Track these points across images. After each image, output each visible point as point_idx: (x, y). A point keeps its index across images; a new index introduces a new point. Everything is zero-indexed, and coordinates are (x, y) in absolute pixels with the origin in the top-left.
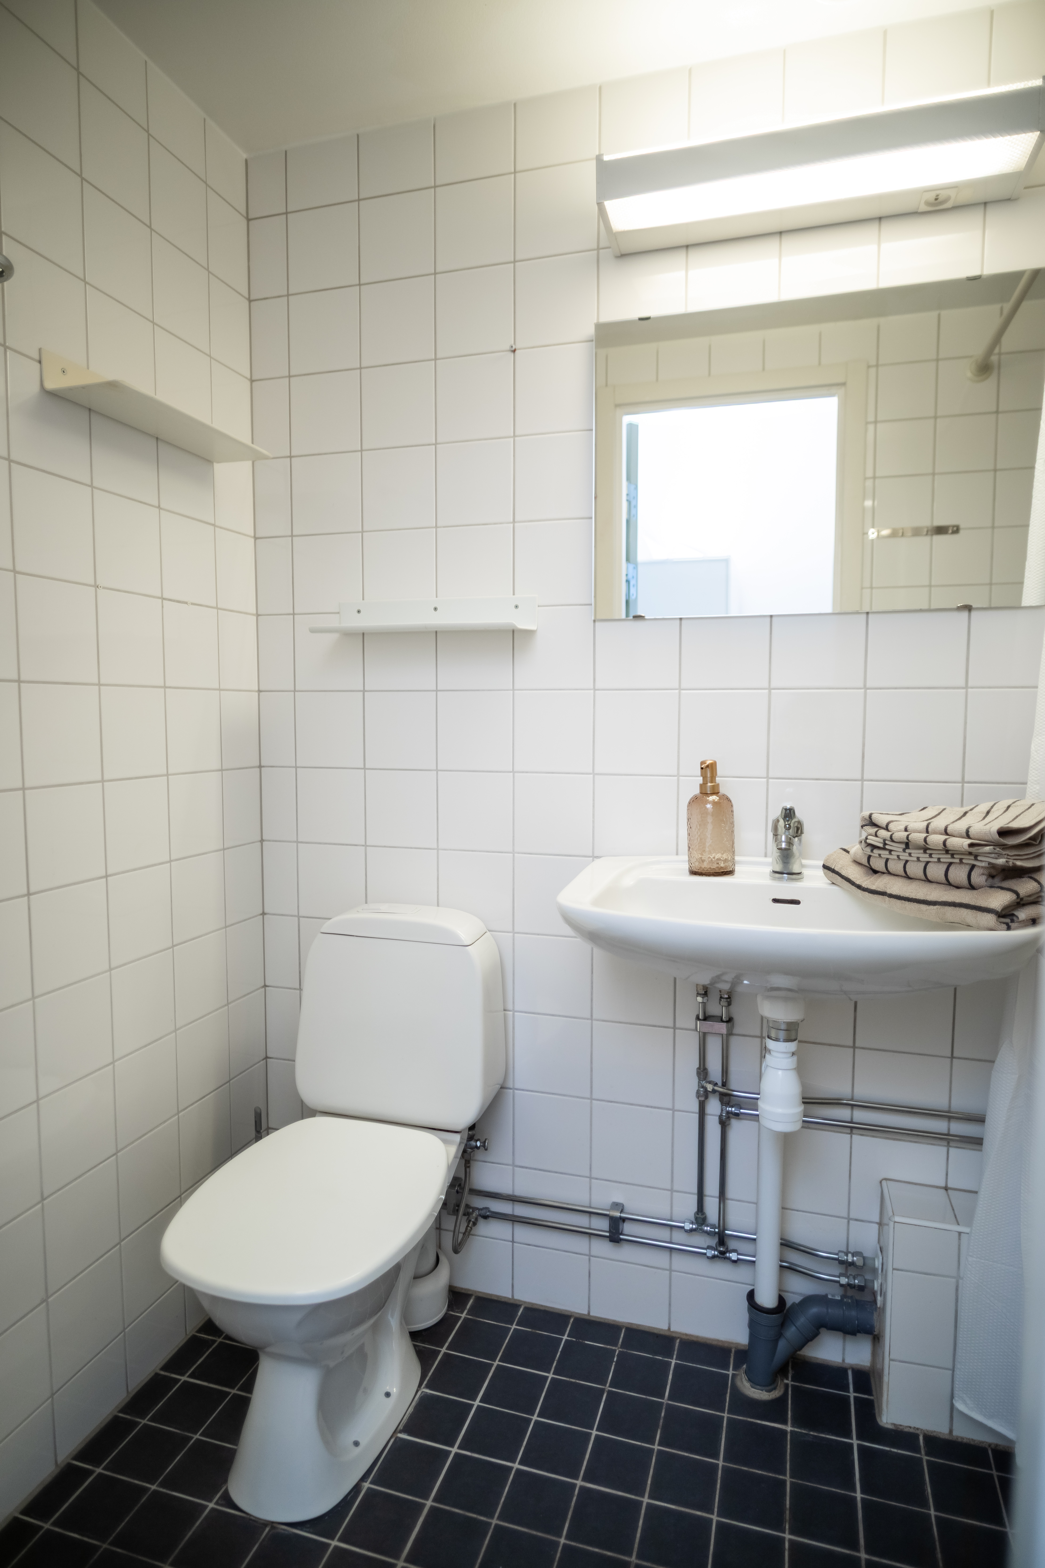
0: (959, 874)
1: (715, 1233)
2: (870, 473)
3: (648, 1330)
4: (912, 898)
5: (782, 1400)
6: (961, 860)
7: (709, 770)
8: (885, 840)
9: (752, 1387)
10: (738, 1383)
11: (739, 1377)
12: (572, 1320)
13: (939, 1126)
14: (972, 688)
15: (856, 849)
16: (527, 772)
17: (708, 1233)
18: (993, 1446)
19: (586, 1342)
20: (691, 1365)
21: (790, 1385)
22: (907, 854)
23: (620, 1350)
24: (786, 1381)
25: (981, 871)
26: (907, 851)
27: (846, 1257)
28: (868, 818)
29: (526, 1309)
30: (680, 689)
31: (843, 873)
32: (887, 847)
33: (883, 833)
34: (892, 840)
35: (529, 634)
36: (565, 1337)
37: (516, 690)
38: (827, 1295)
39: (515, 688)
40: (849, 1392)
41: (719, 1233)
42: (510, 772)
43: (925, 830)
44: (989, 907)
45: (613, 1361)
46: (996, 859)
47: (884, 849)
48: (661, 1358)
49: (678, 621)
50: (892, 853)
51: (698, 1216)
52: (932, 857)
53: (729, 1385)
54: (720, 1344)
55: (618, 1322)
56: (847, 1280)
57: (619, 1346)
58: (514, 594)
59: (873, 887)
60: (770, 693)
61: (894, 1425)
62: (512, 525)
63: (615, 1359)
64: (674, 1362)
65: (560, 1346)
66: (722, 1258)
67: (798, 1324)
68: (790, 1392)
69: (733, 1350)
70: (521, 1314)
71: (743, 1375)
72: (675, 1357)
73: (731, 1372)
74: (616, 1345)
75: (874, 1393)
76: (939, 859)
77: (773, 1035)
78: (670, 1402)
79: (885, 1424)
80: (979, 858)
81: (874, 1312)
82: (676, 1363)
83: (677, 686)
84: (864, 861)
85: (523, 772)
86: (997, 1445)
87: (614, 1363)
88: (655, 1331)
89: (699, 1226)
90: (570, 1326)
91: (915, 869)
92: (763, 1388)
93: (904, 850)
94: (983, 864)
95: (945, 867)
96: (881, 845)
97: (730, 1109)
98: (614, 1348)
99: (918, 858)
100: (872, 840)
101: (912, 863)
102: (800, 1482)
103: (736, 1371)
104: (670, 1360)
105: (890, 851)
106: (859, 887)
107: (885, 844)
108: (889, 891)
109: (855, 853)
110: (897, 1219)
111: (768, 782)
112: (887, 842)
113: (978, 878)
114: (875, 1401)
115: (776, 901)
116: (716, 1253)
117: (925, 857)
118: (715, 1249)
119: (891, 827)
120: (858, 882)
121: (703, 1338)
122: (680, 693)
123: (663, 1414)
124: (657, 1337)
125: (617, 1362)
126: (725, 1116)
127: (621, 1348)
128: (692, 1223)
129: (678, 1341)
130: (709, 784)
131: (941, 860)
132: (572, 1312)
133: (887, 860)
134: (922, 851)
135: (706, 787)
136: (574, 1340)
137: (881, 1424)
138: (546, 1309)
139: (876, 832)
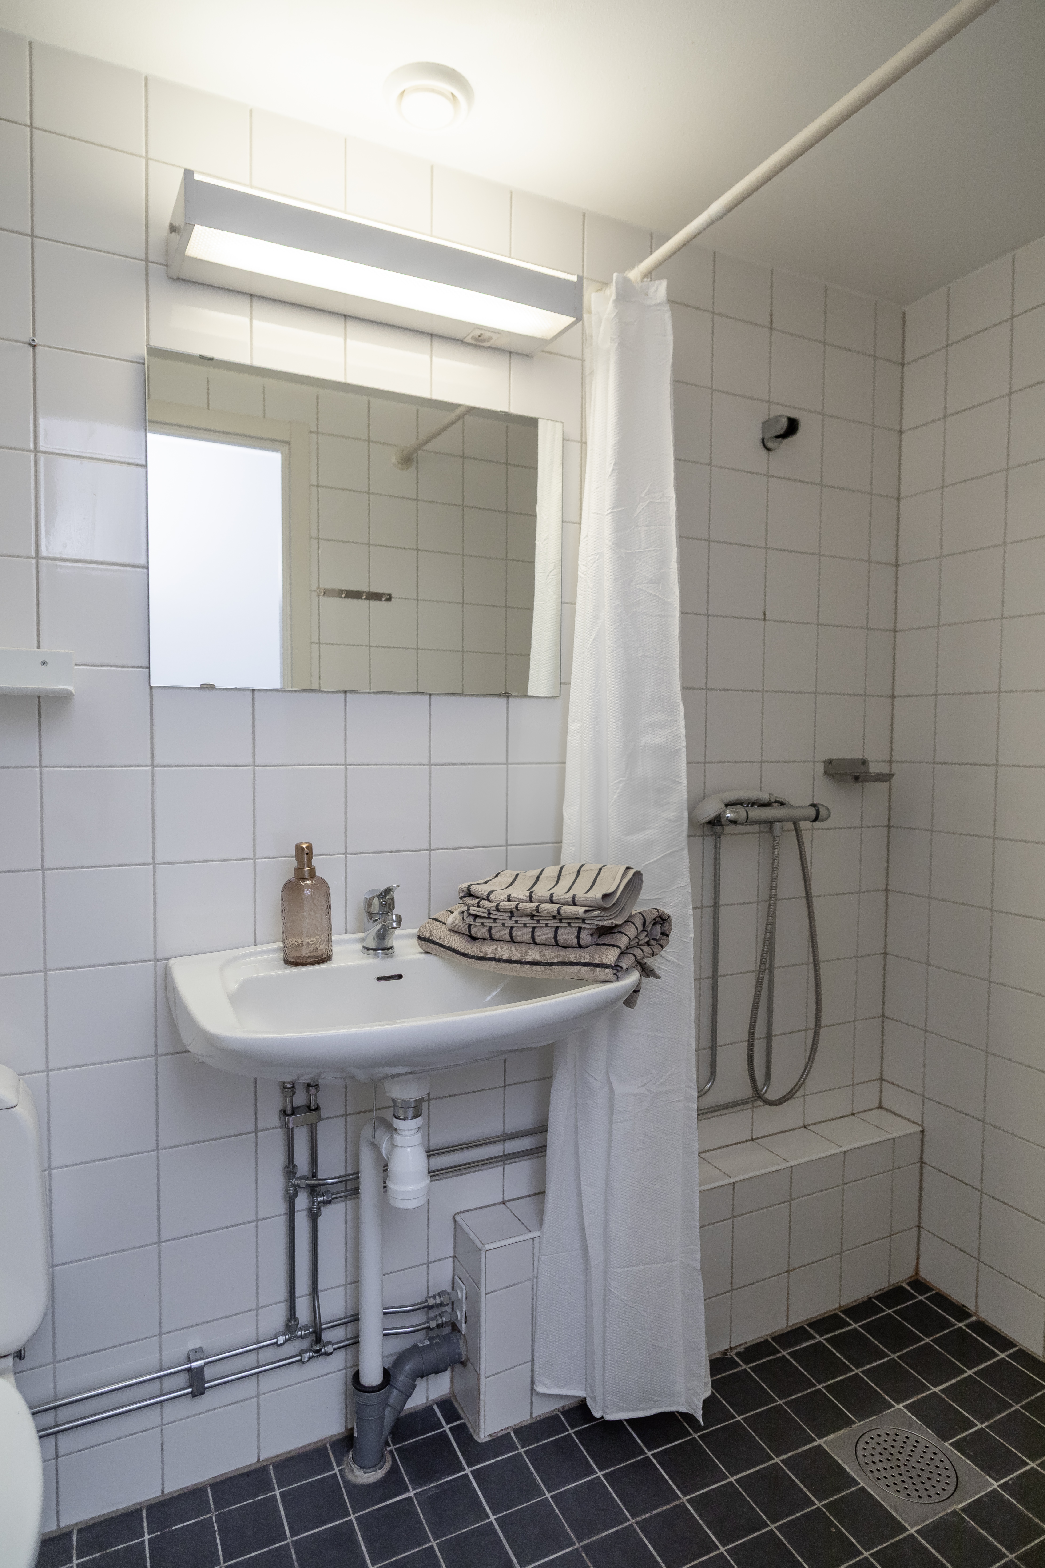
0: (567, 936)
1: (310, 1333)
2: (315, 535)
3: (235, 1474)
4: (525, 961)
5: (394, 1469)
6: (569, 924)
7: (304, 854)
8: (489, 910)
9: (366, 1473)
10: (349, 1476)
11: (347, 1471)
12: (144, 1512)
13: (495, 1150)
14: (511, 764)
15: (453, 919)
16: (63, 869)
17: (301, 1337)
18: (561, 1410)
19: (173, 1528)
20: (296, 1485)
21: (394, 1450)
22: (514, 922)
23: (216, 1513)
24: (389, 1449)
25: (588, 932)
26: (513, 918)
27: (434, 1301)
28: (466, 890)
29: (80, 1531)
30: (254, 765)
31: (445, 943)
32: (492, 916)
33: (484, 903)
34: (498, 910)
35: (62, 699)
36: (147, 1537)
37: (44, 767)
38: (416, 1345)
39: (43, 764)
40: (443, 1427)
41: (313, 1332)
42: (39, 870)
43: (528, 899)
44: (605, 963)
45: (215, 1531)
46: (602, 921)
47: (489, 918)
48: (262, 1497)
49: (250, 693)
50: (497, 921)
51: (290, 1324)
52: (539, 923)
53: (341, 1484)
54: (313, 1447)
55: (199, 1483)
56: (435, 1322)
57: (213, 1510)
58: (39, 647)
59: (480, 954)
60: (346, 769)
61: (490, 1435)
62: (34, 561)
63: (216, 1528)
64: (277, 1492)
65: (145, 1552)
66: (320, 1356)
67: (398, 1385)
68: (397, 1457)
69: (328, 1446)
70: (77, 1542)
71: (353, 1466)
72: (276, 1487)
73: (336, 1470)
74: (209, 1511)
75: (463, 1416)
76: (547, 924)
77: (401, 1115)
78: (295, 1538)
79: (483, 1439)
80: (587, 922)
81: (460, 1341)
82: (280, 1492)
83: (250, 762)
84: (465, 930)
85: (57, 869)
86: (563, 1407)
87: (217, 1533)
88: (244, 1471)
89: (292, 1334)
90: (145, 1520)
91: (522, 934)
92: (376, 1468)
93: (510, 918)
94: (592, 926)
95: (553, 930)
96: (486, 915)
97: (322, 1199)
98: (208, 1516)
99: (525, 925)
100: (474, 910)
101: (518, 929)
102: (444, 1539)
103: (341, 1466)
104: (272, 1493)
105: (495, 920)
106: (465, 955)
107: (489, 914)
108: (498, 957)
109: (453, 923)
110: (488, 1247)
111: (346, 858)
112: (491, 912)
113: (586, 938)
114: (466, 1422)
115: (380, 979)
116: (311, 1354)
117: (531, 923)
118: (310, 1351)
119: (492, 897)
120: (463, 951)
121: (295, 1450)
122: (254, 769)
123: (294, 1556)
124: (248, 1476)
125: (219, 1530)
126: (316, 1208)
127: (216, 1511)
128: (284, 1334)
129: (271, 1467)
130: (306, 869)
131: (550, 925)
132: (140, 1503)
133: (490, 928)
134: (529, 918)
135: (303, 872)
136: (159, 1533)
137: (480, 1441)
138: (107, 1517)
139: (479, 903)
